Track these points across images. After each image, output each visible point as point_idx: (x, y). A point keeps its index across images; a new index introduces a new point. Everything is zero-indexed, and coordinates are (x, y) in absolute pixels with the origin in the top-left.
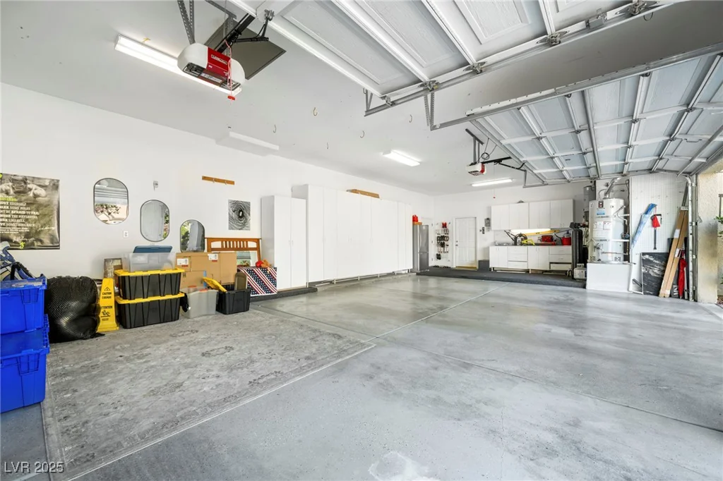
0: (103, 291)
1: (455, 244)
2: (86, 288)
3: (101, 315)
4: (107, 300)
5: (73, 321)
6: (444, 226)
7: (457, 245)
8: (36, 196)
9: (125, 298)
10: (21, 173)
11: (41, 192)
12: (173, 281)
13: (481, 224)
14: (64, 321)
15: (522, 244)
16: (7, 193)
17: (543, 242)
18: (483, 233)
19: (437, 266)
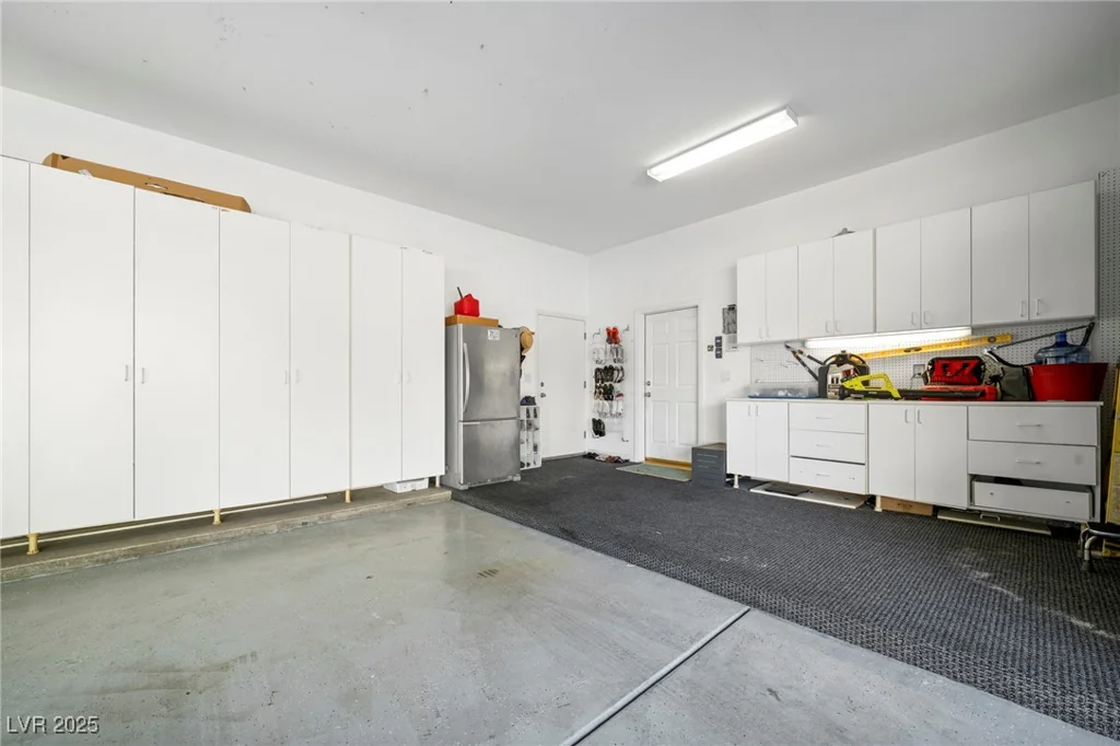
1: (641, 390)
6: (613, 336)
7: (648, 395)
13: (712, 326)
15: (844, 394)
17: (937, 387)
18: (719, 356)
19: (591, 456)
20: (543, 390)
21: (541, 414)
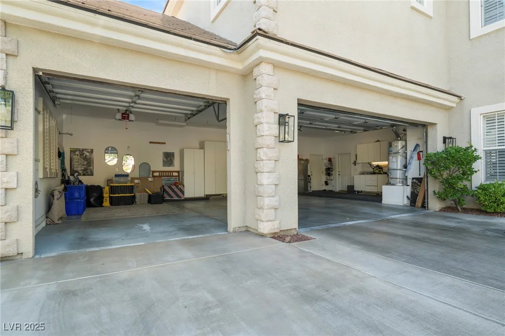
0: (105, 191)
1: (337, 173)
2: (99, 189)
3: (104, 200)
4: (106, 195)
5: (94, 200)
6: (330, 160)
7: (339, 175)
8: (86, 156)
9: (112, 194)
10: (81, 147)
11: (88, 154)
12: (131, 189)
14: (92, 200)
16: (78, 155)
18: (355, 165)
19: (325, 190)
20: (312, 174)
21: (312, 179)
